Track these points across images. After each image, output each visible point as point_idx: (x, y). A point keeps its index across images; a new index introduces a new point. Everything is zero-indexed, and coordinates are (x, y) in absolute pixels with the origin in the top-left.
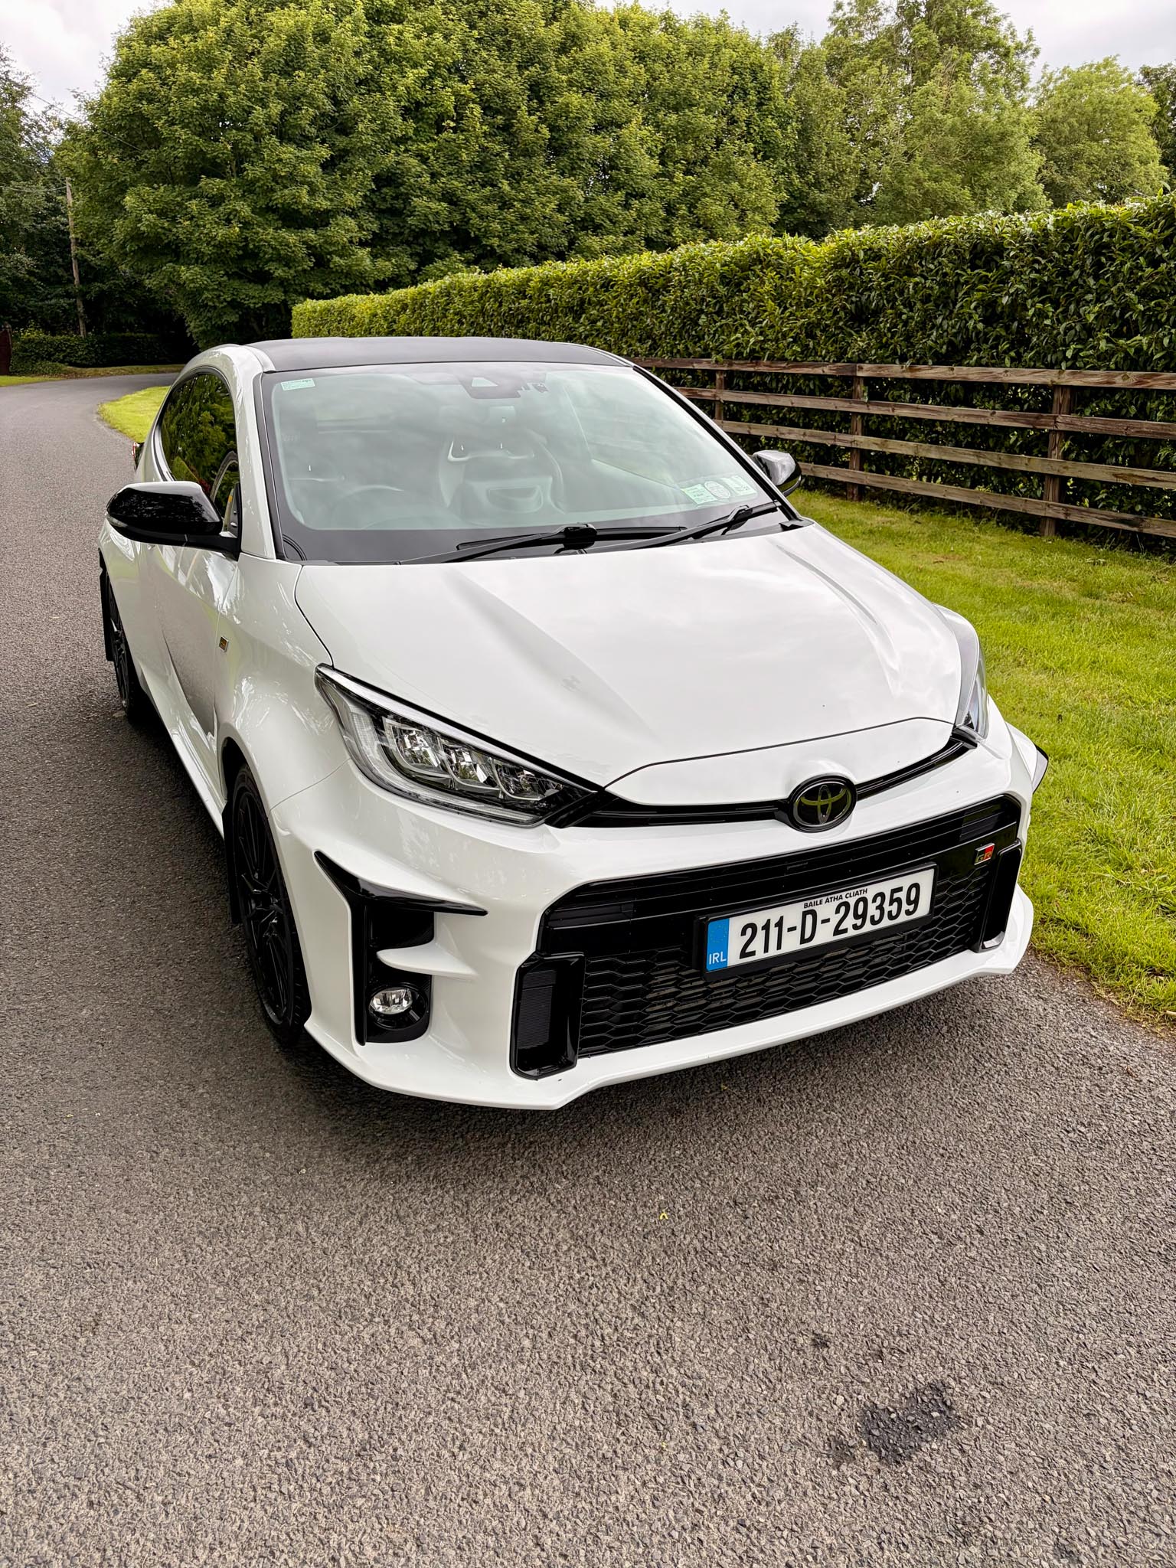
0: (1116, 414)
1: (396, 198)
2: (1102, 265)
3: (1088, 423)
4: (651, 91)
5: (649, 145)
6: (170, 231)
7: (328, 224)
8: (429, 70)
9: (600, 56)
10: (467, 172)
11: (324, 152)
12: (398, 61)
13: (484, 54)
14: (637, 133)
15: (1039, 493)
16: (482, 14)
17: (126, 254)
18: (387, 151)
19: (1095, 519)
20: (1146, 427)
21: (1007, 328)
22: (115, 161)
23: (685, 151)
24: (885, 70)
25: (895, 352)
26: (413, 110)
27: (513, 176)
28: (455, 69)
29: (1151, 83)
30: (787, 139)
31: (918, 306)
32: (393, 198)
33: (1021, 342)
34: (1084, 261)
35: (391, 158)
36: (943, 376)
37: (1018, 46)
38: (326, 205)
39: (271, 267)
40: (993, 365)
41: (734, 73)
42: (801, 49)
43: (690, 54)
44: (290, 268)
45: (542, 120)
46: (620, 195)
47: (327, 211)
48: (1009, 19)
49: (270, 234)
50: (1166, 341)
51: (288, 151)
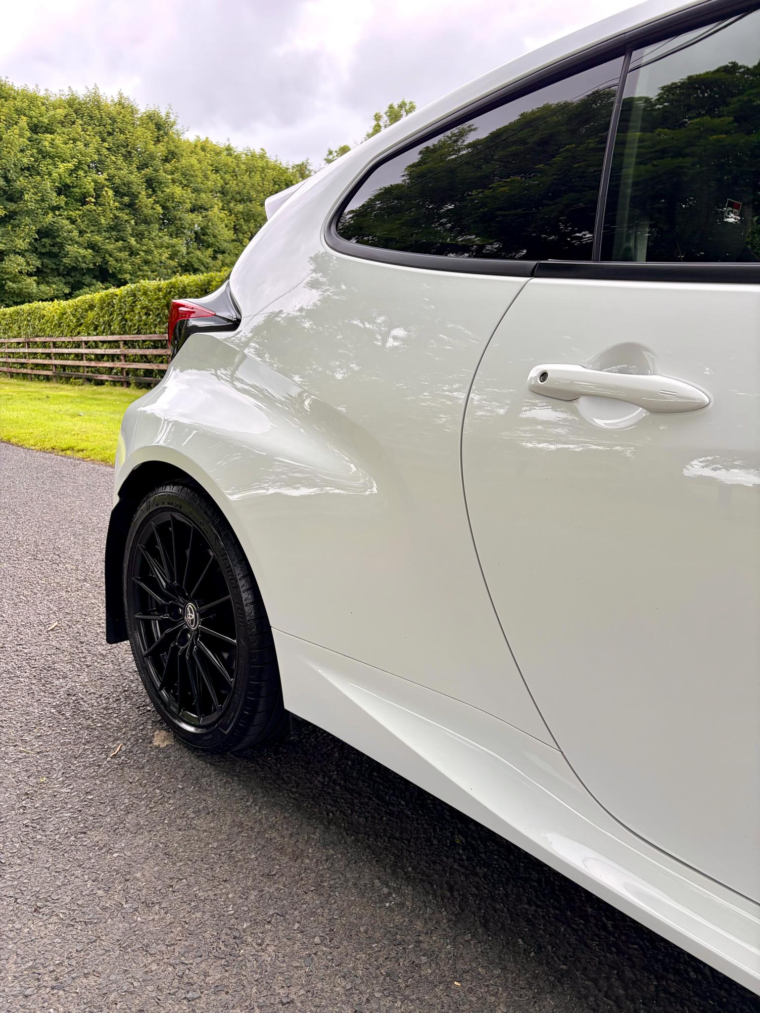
1: (53, 246)
4: (224, 191)
5: (226, 222)
8: (74, 165)
10: (105, 231)
13: (113, 158)
14: (216, 213)
16: (110, 134)
18: (46, 214)
26: (63, 189)
27: (137, 235)
28: (93, 166)
32: (51, 245)
35: (50, 218)
45: (156, 202)
46: (210, 251)
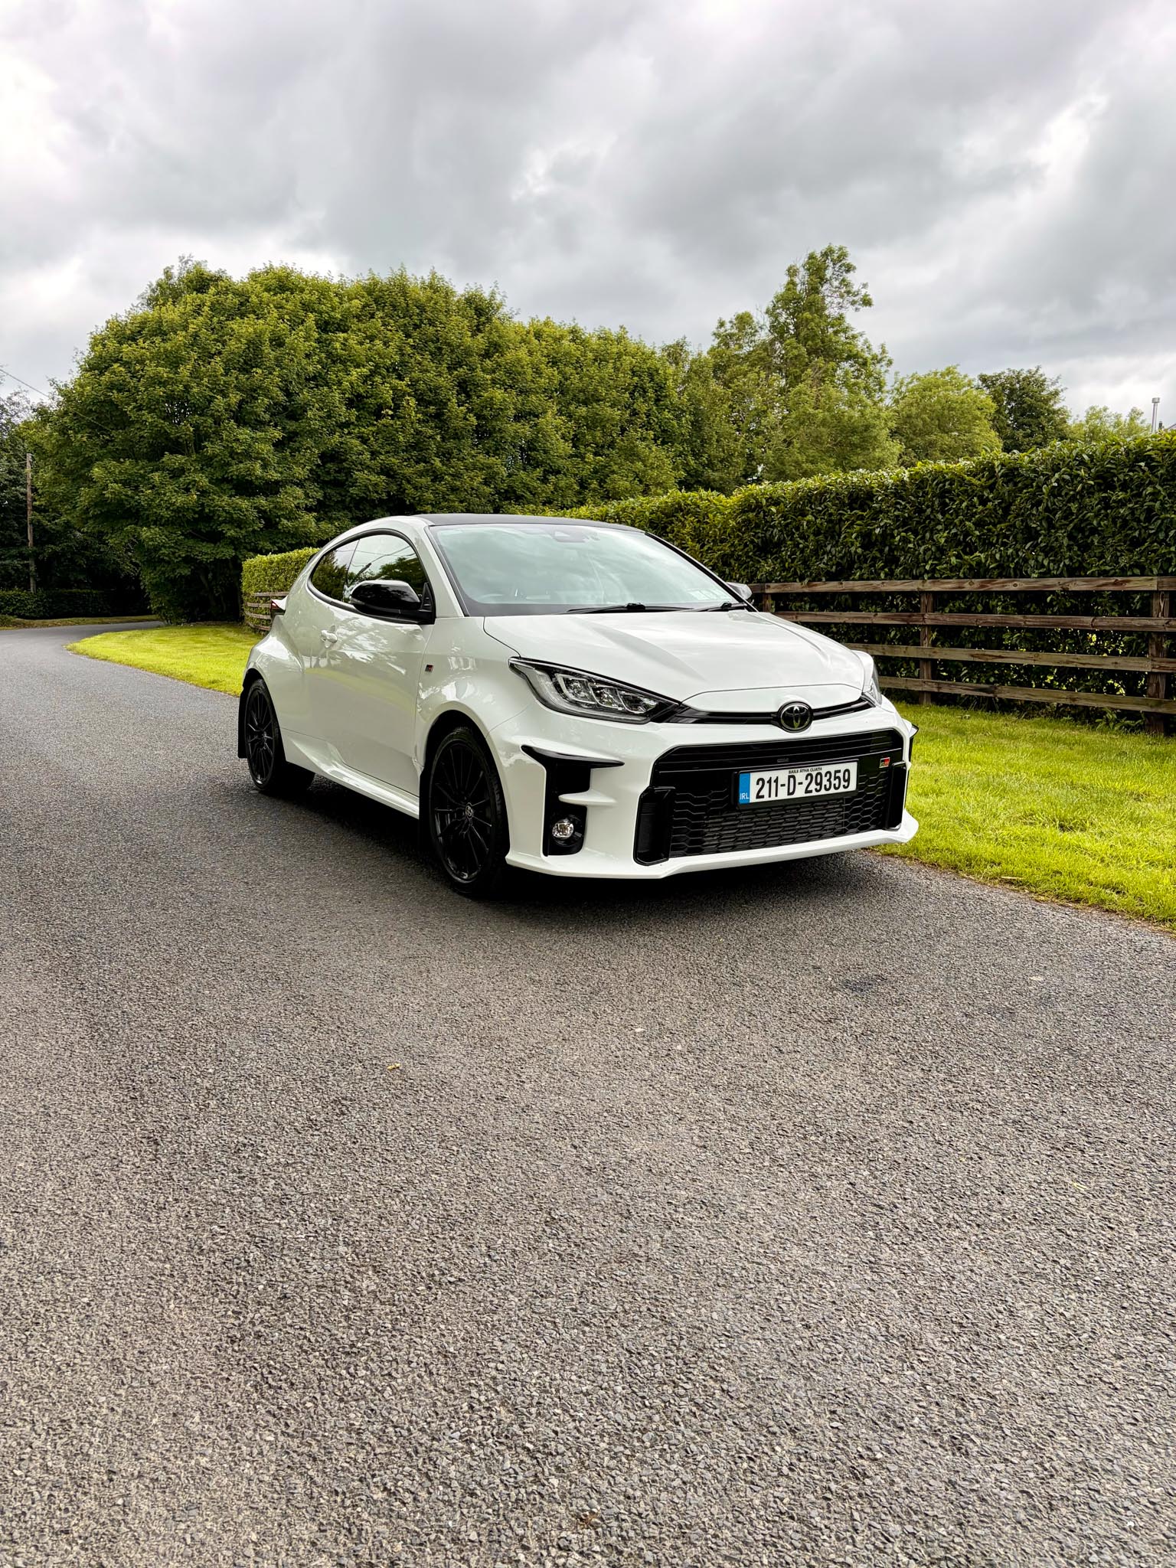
0: (968, 610)
1: (339, 472)
2: (947, 505)
3: (947, 618)
4: (563, 390)
5: (563, 431)
6: (133, 498)
7: (278, 492)
8: (370, 370)
9: (519, 360)
10: (403, 451)
11: (277, 434)
12: (343, 362)
13: (419, 357)
14: (551, 420)
15: (916, 674)
16: (416, 327)
17: (88, 518)
18: (332, 433)
19: (961, 690)
20: (991, 619)
21: (881, 551)
22: (85, 439)
23: (594, 437)
24: (763, 375)
25: (795, 573)
26: (355, 401)
27: (444, 455)
28: (393, 369)
29: (988, 387)
30: (683, 426)
31: (812, 537)
32: (336, 472)
33: (892, 561)
34: (933, 502)
35: (336, 438)
36: (835, 589)
37: (874, 358)
38: (276, 476)
39: (224, 528)
40: (873, 579)
41: (634, 375)
42: (690, 358)
43: (595, 360)
44: (241, 529)
45: (470, 411)
46: (539, 472)
47: (277, 482)
48: (865, 337)
49: (225, 501)
50: (998, 556)
51: (245, 434)
